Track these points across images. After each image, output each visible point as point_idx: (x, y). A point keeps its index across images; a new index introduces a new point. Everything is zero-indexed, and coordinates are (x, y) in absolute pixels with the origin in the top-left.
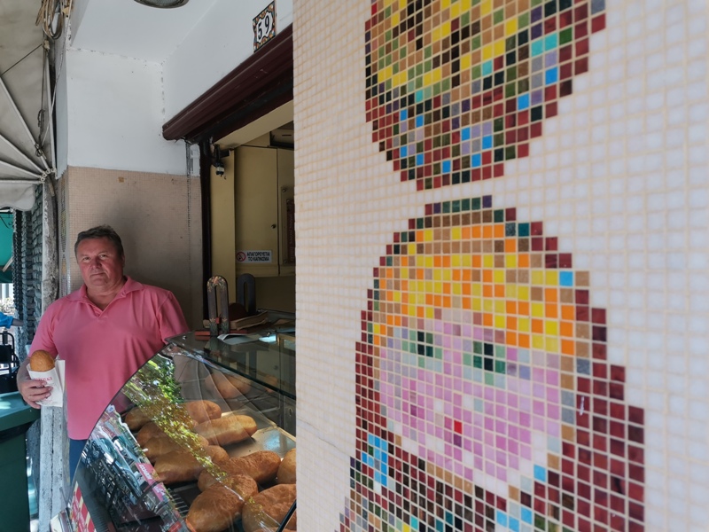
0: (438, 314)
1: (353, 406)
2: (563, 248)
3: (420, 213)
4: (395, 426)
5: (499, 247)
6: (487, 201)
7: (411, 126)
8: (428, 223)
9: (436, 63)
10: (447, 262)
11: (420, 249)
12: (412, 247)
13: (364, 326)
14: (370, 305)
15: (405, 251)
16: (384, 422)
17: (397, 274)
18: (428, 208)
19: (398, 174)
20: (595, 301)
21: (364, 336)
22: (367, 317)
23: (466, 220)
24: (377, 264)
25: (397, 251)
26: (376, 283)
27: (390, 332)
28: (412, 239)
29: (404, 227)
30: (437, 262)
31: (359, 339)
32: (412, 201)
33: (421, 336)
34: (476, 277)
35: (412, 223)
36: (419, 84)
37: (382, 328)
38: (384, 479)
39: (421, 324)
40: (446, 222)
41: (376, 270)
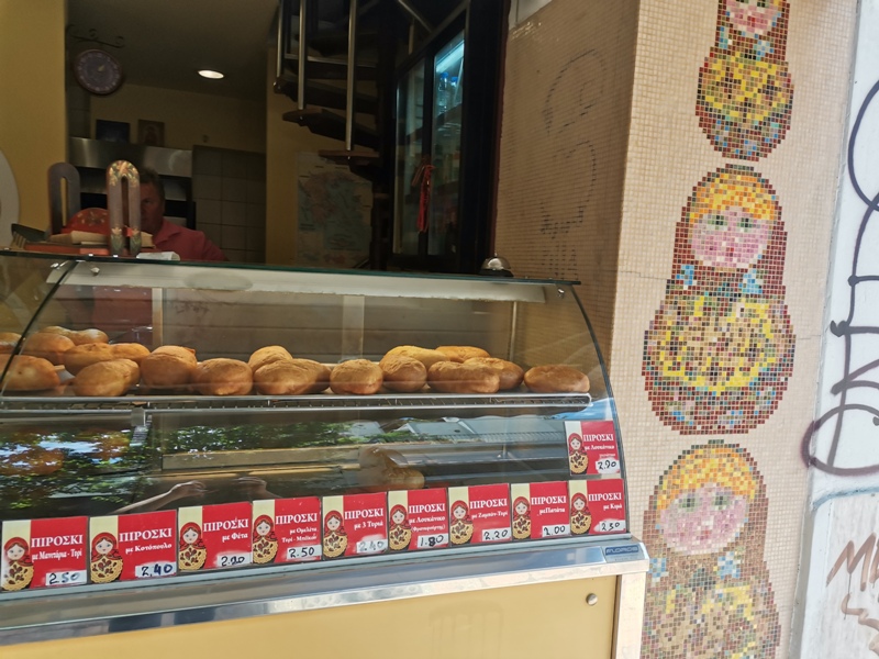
0: (727, 208)
1: (672, 254)
2: (773, 188)
3: (724, 167)
4: (699, 257)
5: (755, 185)
6: (752, 169)
7: (722, 128)
8: (727, 172)
9: (737, 109)
10: (734, 188)
11: (721, 181)
12: (717, 180)
13: (683, 214)
14: (689, 204)
15: (713, 181)
16: (693, 257)
17: (708, 191)
18: (727, 165)
19: (713, 147)
20: (780, 205)
21: (683, 219)
22: (686, 211)
23: (743, 174)
24: (696, 185)
25: (709, 180)
26: (694, 194)
27: (701, 216)
28: (718, 176)
29: (714, 171)
30: (729, 188)
31: (679, 221)
32: (720, 161)
33: (718, 217)
34: (745, 195)
35: (718, 170)
36: (728, 113)
37: (696, 215)
38: (691, 282)
39: (719, 212)
40: (735, 172)
41: (694, 189)
